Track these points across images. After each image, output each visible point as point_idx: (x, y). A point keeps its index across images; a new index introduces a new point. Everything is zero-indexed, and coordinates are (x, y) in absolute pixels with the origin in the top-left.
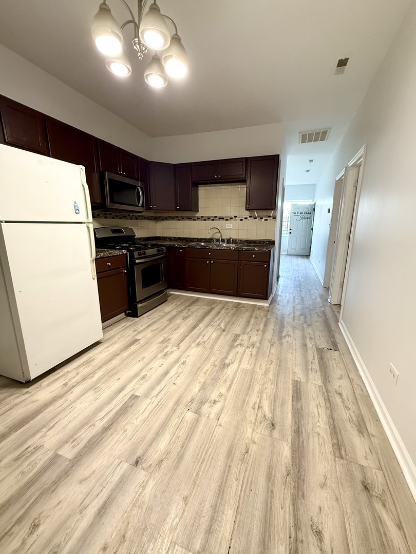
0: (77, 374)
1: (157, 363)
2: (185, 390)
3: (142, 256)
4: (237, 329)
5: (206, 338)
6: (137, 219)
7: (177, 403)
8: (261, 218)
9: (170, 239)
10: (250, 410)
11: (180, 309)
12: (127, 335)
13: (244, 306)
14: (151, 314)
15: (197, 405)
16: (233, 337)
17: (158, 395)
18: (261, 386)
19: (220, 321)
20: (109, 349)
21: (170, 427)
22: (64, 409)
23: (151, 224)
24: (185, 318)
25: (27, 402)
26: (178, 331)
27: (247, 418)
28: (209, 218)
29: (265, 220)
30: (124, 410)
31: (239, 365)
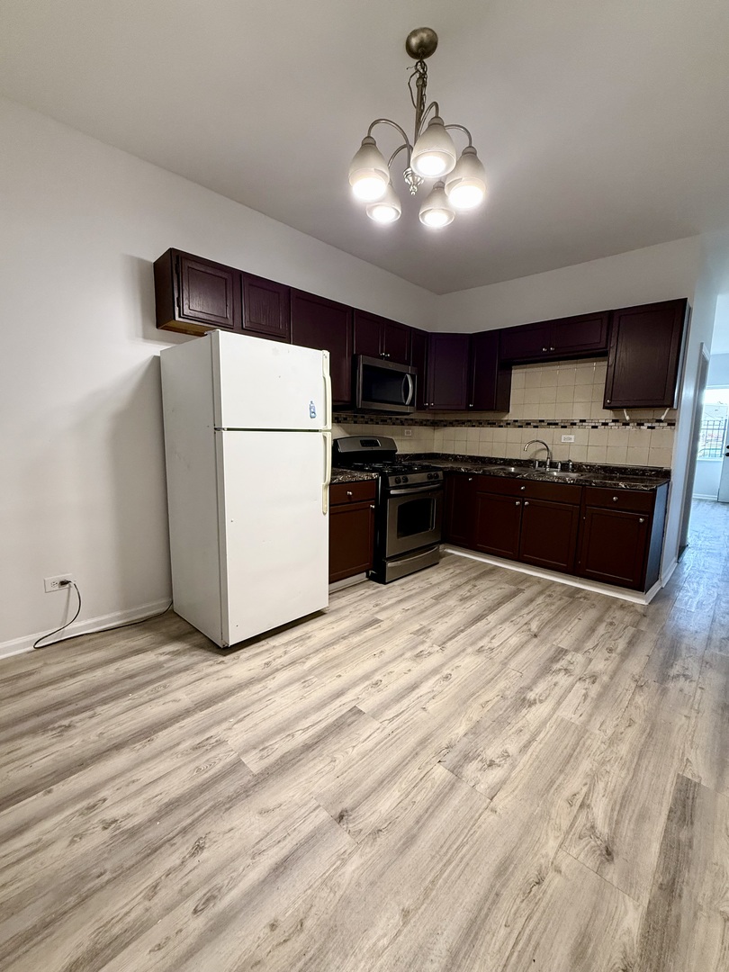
0: (285, 653)
1: (401, 666)
2: (441, 726)
3: (402, 484)
4: (564, 639)
5: (496, 643)
6: (403, 425)
7: (423, 743)
8: (640, 424)
9: (455, 458)
10: (561, 802)
11: (458, 581)
12: (364, 609)
13: (587, 596)
14: (406, 583)
15: (457, 759)
16: (552, 652)
17: (393, 718)
18: (596, 764)
19: (531, 616)
20: (334, 625)
21: (403, 780)
22: (260, 700)
23: (425, 432)
24: (463, 599)
25: (221, 674)
26: (446, 620)
27: (554, 816)
28: (528, 424)
29: (649, 428)
30: (338, 727)
31: (554, 710)
